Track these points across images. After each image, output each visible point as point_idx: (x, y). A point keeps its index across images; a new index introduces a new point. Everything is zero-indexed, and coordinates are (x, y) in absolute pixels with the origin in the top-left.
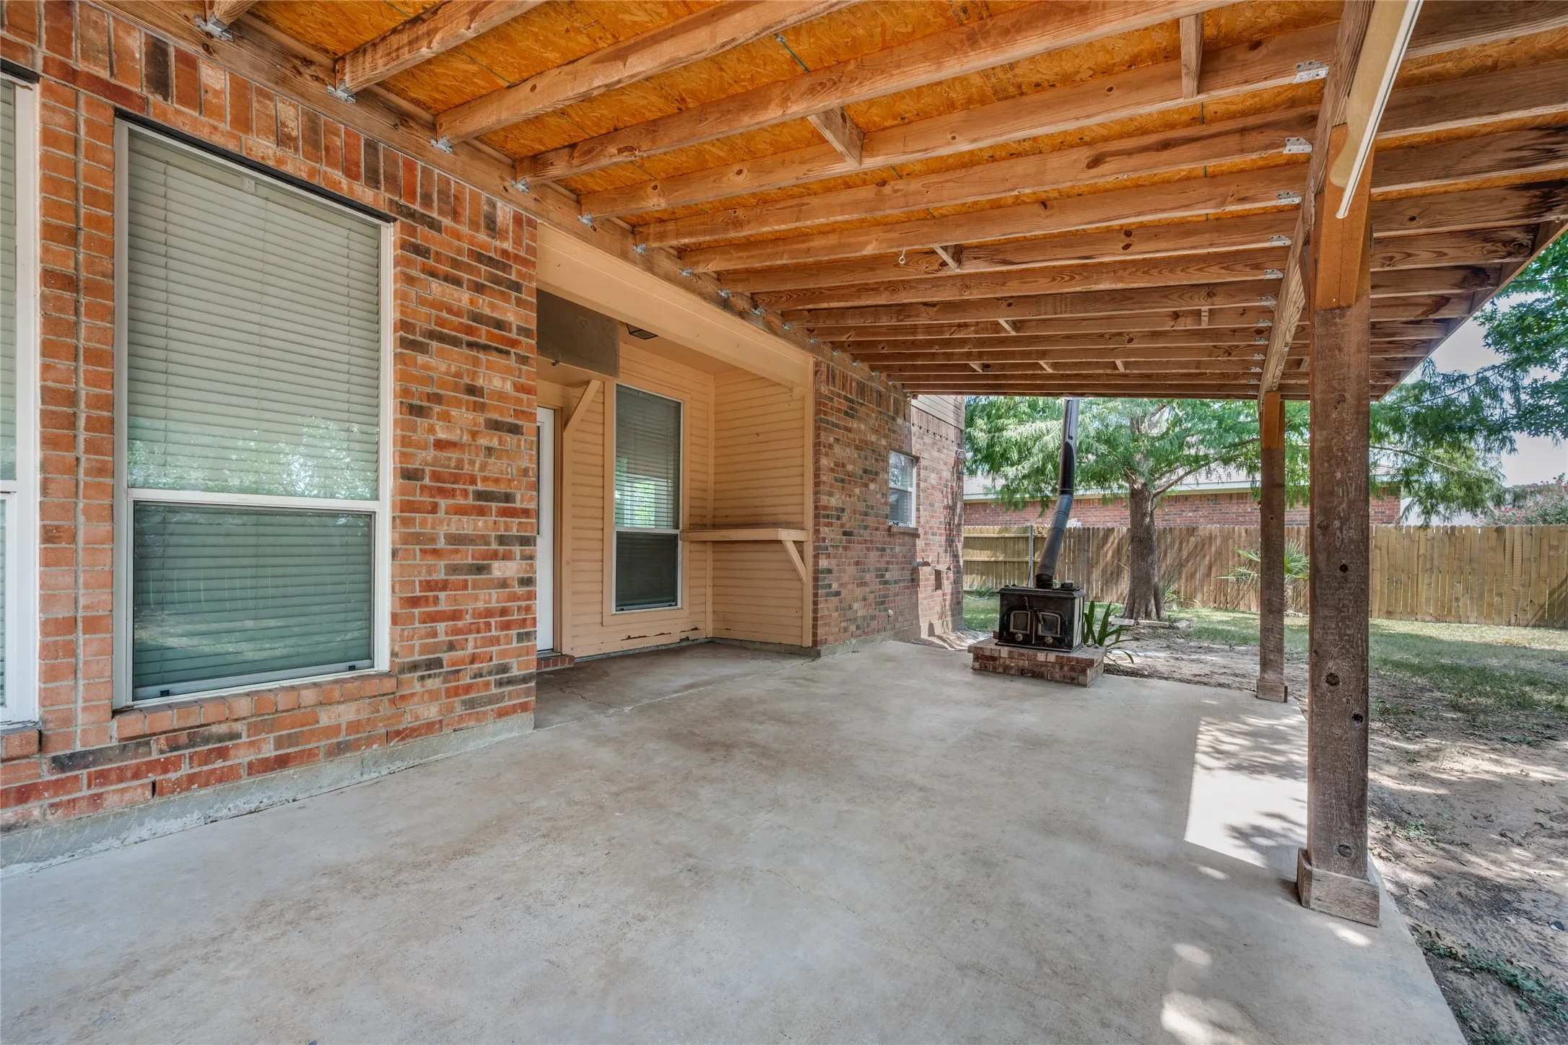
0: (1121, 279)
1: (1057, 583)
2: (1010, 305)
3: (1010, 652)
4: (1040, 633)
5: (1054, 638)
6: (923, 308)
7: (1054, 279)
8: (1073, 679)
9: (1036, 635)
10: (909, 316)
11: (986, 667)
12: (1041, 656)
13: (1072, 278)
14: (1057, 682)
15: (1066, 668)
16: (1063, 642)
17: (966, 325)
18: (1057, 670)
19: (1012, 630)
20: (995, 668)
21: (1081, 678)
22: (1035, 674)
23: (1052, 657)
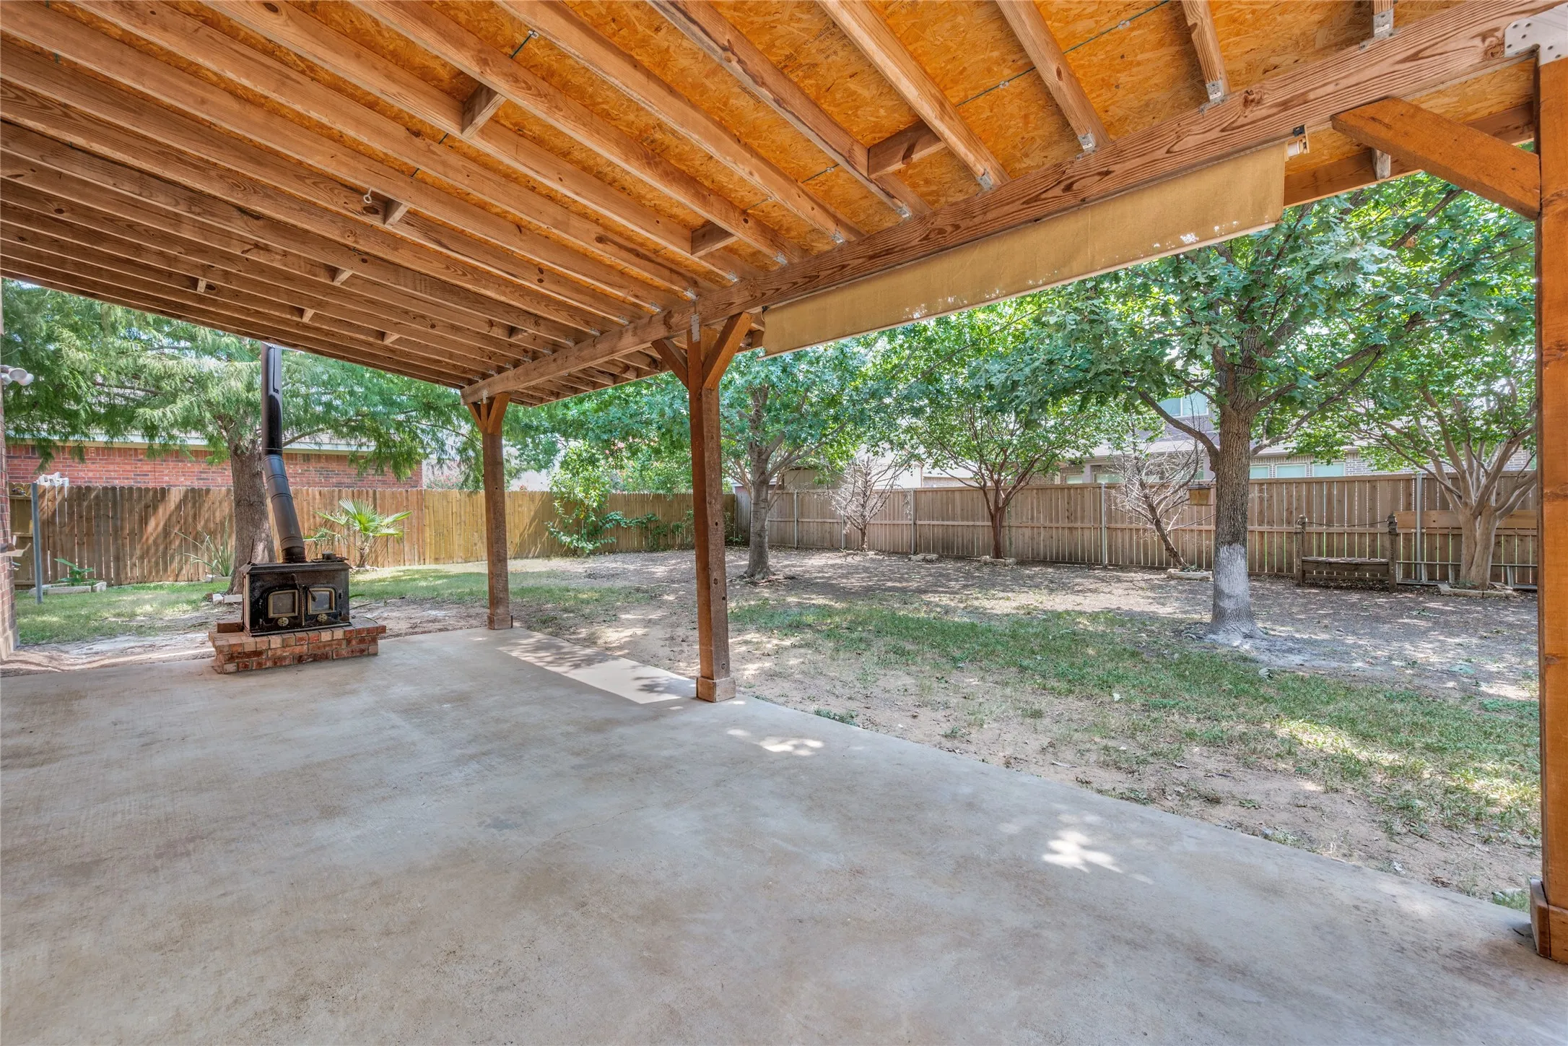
0: (504, 294)
1: (310, 556)
2: (364, 261)
3: (283, 640)
4: (311, 612)
5: (328, 614)
6: (236, 213)
7: (448, 268)
8: (362, 651)
9: (306, 614)
10: (213, 215)
11: (246, 666)
12: (326, 636)
13: (464, 275)
14: (344, 659)
15: (354, 642)
16: (339, 615)
17: (266, 249)
18: (344, 646)
19: (271, 615)
20: (260, 664)
21: (371, 649)
22: (319, 657)
23: (339, 634)
